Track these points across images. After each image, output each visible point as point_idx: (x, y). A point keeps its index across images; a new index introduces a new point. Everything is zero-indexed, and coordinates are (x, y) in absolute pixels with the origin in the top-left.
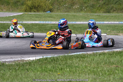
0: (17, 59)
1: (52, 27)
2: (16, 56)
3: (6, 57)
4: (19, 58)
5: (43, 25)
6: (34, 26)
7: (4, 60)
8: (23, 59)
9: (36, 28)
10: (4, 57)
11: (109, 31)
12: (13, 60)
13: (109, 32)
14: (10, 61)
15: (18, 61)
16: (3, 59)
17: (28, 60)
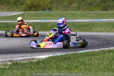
0: (28, 58)
1: (53, 25)
2: (26, 54)
3: (17, 56)
4: (30, 56)
5: (44, 23)
6: (36, 24)
7: (16, 59)
8: (33, 57)
9: (38, 26)
10: (15, 56)
11: (109, 28)
12: (24, 58)
13: (109, 30)
14: (21, 59)
15: (29, 59)
16: (14, 58)
17: (38, 58)
